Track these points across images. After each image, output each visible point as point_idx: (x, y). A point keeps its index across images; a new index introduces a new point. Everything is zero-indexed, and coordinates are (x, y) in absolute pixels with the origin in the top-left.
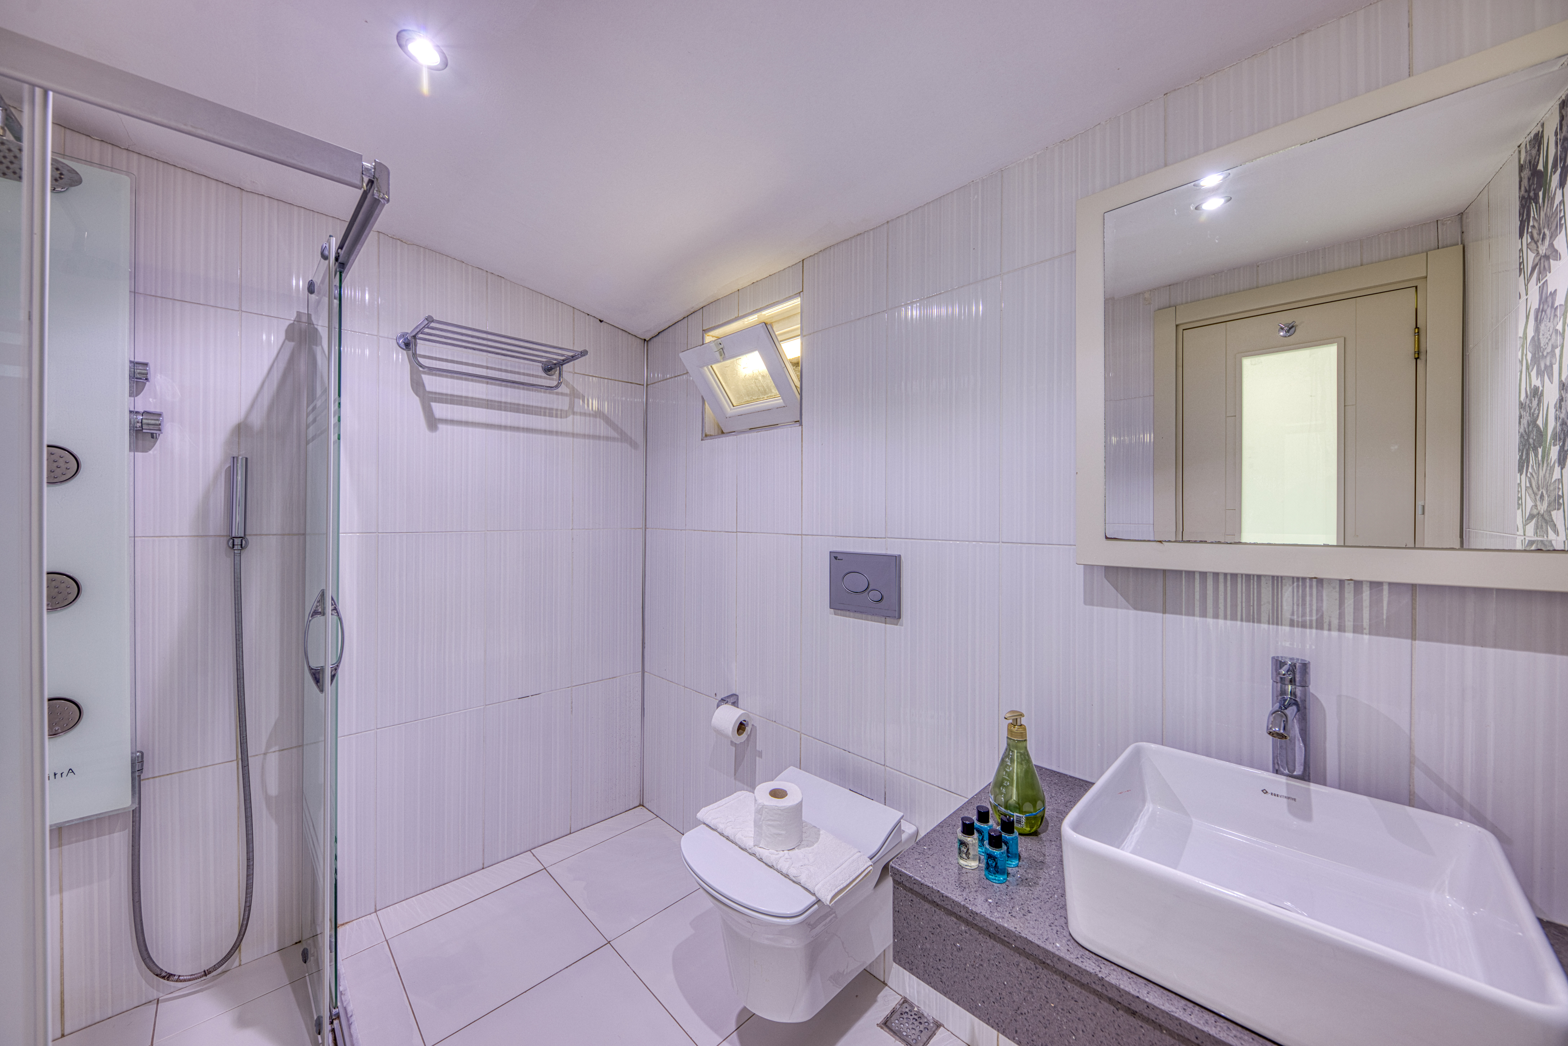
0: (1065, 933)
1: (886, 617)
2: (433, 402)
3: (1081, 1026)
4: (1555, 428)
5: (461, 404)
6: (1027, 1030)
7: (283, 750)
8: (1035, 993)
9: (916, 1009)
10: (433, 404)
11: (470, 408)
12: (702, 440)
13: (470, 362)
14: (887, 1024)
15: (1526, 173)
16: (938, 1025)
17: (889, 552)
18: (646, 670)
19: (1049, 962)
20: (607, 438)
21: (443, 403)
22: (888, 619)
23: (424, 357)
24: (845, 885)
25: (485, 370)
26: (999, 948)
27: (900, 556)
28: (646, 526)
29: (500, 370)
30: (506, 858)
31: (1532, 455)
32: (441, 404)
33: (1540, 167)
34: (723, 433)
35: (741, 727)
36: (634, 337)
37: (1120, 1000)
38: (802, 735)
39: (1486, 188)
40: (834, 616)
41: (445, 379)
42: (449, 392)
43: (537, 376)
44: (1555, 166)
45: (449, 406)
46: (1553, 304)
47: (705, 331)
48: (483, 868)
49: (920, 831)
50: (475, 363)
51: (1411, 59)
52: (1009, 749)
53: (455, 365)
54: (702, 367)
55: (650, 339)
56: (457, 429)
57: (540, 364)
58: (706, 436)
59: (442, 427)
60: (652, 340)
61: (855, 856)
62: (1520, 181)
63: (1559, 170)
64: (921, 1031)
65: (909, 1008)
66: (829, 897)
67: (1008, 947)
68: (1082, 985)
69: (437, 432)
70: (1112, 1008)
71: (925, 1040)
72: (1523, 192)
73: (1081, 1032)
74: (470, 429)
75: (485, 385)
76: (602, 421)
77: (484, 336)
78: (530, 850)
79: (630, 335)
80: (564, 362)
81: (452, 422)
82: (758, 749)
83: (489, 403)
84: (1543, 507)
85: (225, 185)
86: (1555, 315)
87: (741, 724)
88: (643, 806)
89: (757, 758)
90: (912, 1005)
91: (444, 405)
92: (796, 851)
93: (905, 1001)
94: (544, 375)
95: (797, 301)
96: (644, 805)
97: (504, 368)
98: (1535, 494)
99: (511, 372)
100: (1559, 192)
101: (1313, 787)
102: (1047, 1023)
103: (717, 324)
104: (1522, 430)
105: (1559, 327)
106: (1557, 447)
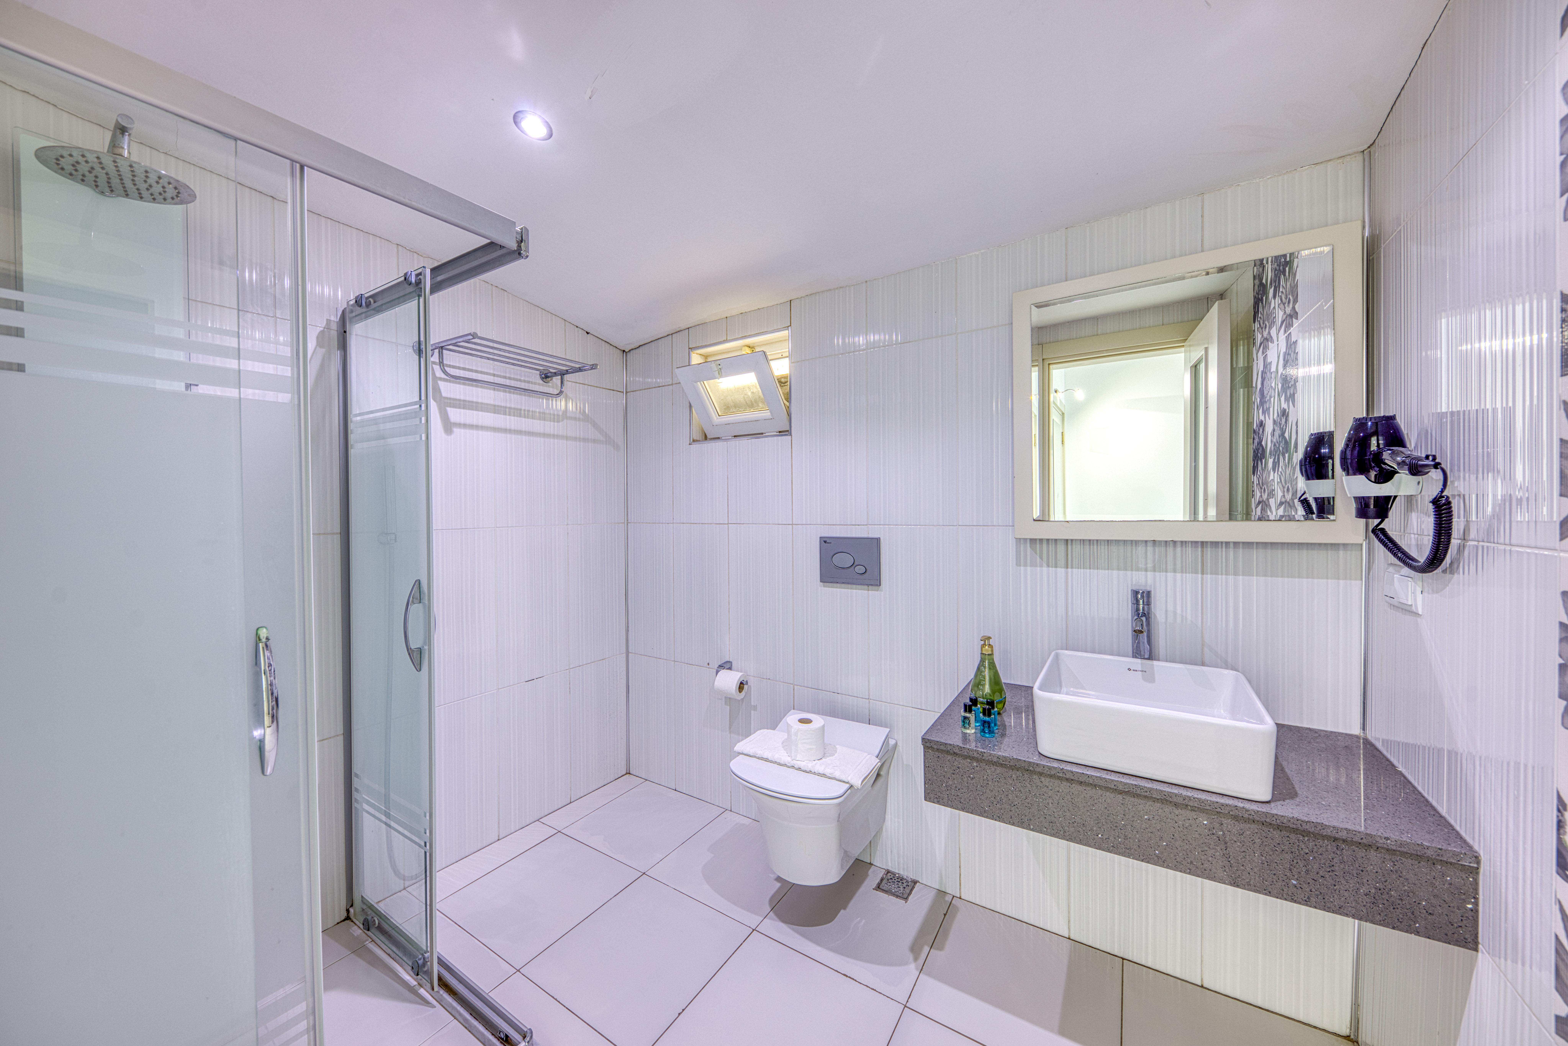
0: (1037, 753)
1: (868, 585)
2: (448, 407)
3: (1051, 801)
4: (1271, 448)
5: (472, 409)
6: (1018, 814)
7: (323, 740)
8: (1022, 790)
9: (897, 875)
10: (449, 409)
11: (480, 413)
12: (690, 444)
13: (479, 369)
14: (881, 887)
15: (1257, 282)
16: (915, 882)
17: (870, 536)
18: (630, 651)
19: (1031, 768)
20: (594, 441)
21: (456, 408)
22: (870, 587)
23: (450, 366)
24: (867, 774)
25: (492, 377)
26: (999, 770)
27: (880, 538)
28: (627, 520)
29: (505, 377)
30: (517, 829)
31: (1259, 463)
32: (455, 409)
33: (1264, 281)
34: (706, 438)
35: (741, 686)
36: (615, 348)
37: (1073, 778)
38: (795, 686)
39: (1236, 283)
40: (823, 588)
41: (458, 386)
42: (462, 398)
43: (535, 383)
44: (1271, 284)
45: (462, 410)
46: (1270, 370)
47: (691, 349)
48: (498, 840)
49: (898, 743)
50: (483, 370)
51: (1202, 236)
52: (982, 661)
53: (467, 372)
54: (696, 382)
55: (630, 351)
56: (468, 432)
57: (538, 372)
58: (694, 441)
59: (456, 430)
60: (632, 352)
61: (867, 757)
62: (1254, 286)
63: (1273, 288)
64: (905, 888)
65: (892, 876)
66: (860, 782)
67: (1005, 767)
68: (1051, 776)
69: (453, 436)
70: (1069, 784)
71: (908, 892)
72: (1255, 294)
73: (1051, 804)
74: (480, 433)
75: (492, 391)
76: (590, 425)
77: (491, 344)
78: (538, 820)
79: (612, 347)
80: (567, 372)
81: (465, 426)
82: (752, 704)
83: (496, 408)
84: (1265, 497)
85: (258, 193)
86: (1271, 377)
87: (741, 683)
88: (629, 774)
89: (752, 712)
90: (894, 874)
91: (458, 410)
92: (824, 759)
93: (888, 872)
94: (541, 382)
95: (785, 333)
96: (631, 772)
97: (508, 375)
98: (1261, 488)
99: (514, 379)
100: (1273, 301)
101: (1155, 663)
102: (1030, 805)
103: (704, 344)
104: (1254, 447)
105: (1273, 385)
106: (1272, 460)
